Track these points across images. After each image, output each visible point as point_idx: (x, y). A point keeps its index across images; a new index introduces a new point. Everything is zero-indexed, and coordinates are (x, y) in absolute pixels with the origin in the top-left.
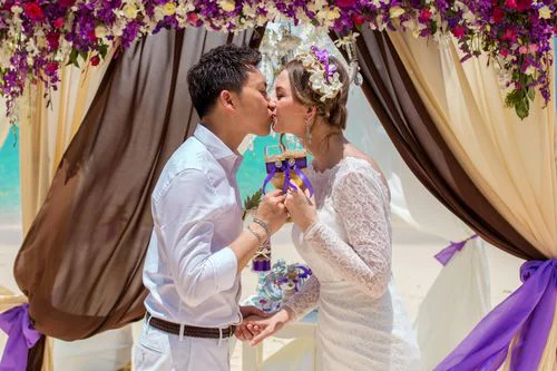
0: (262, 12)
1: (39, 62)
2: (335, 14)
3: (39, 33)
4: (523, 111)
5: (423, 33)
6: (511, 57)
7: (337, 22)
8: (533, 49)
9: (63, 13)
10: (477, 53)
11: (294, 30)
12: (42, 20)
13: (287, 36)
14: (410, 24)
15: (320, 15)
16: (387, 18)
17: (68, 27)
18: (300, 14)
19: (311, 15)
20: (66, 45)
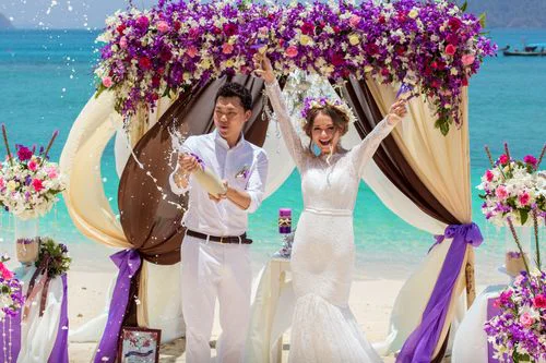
0: (287, 67)
1: (147, 94)
2: (331, 69)
3: (148, 76)
4: (445, 131)
5: (385, 82)
6: (435, 98)
7: (332, 74)
8: (449, 93)
9: (163, 65)
10: (417, 95)
11: (307, 78)
12: (149, 68)
13: (303, 81)
14: (377, 76)
15: (322, 69)
16: (362, 72)
17: (166, 74)
18: (310, 68)
19: (317, 70)
20: (164, 83)
